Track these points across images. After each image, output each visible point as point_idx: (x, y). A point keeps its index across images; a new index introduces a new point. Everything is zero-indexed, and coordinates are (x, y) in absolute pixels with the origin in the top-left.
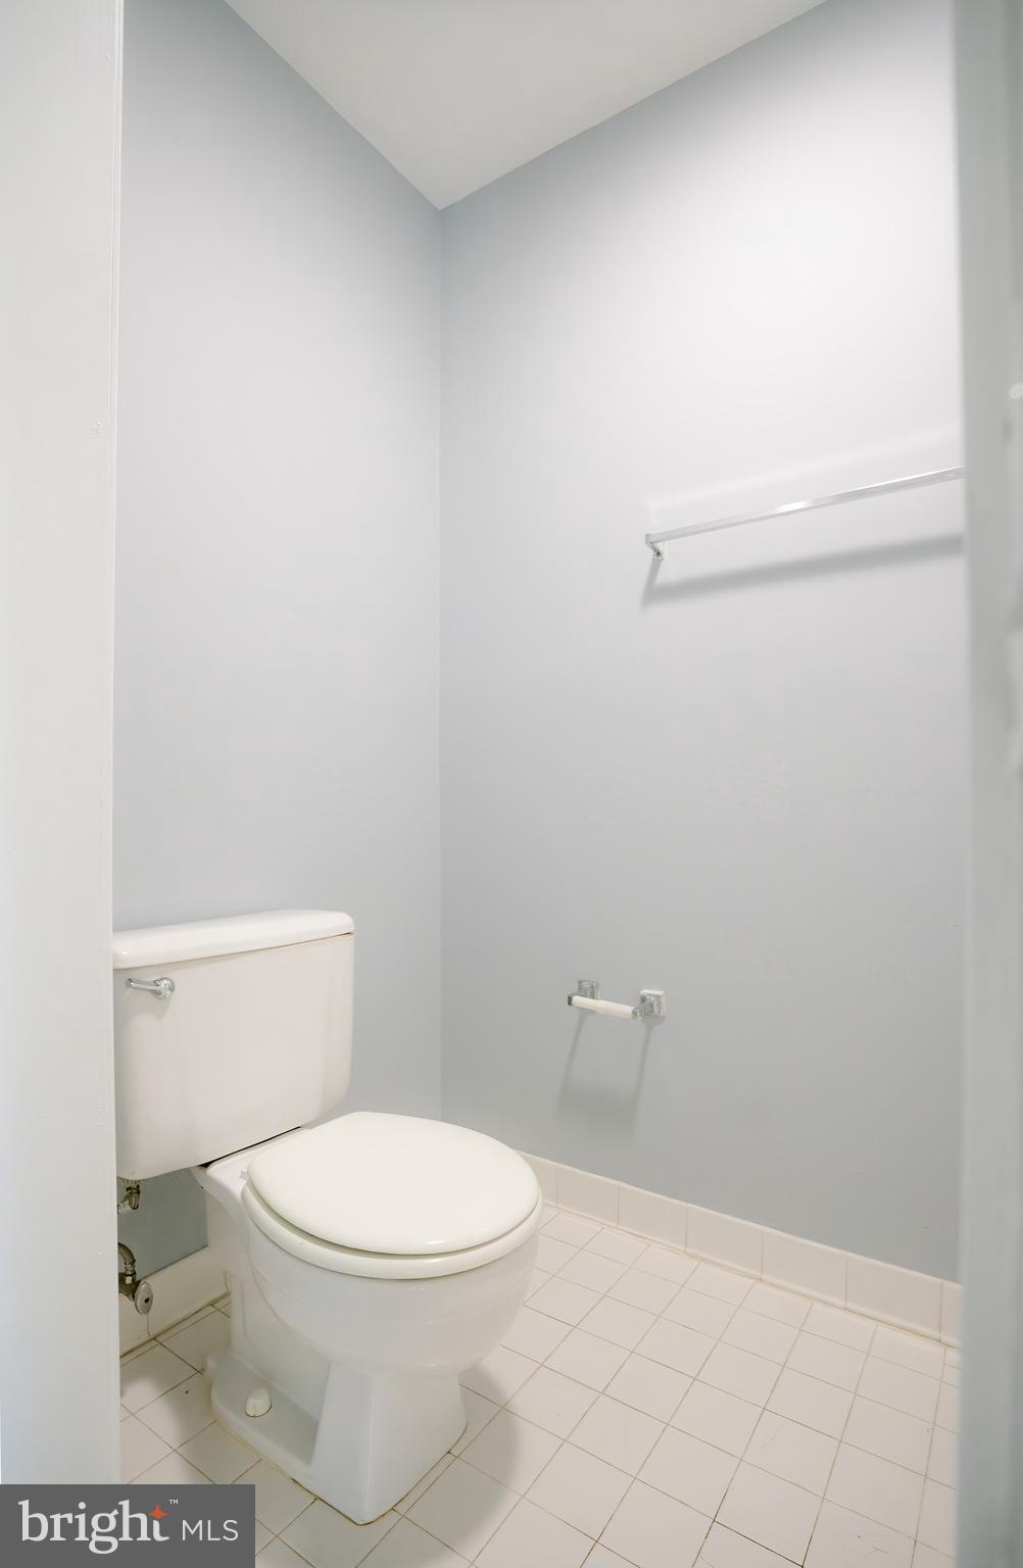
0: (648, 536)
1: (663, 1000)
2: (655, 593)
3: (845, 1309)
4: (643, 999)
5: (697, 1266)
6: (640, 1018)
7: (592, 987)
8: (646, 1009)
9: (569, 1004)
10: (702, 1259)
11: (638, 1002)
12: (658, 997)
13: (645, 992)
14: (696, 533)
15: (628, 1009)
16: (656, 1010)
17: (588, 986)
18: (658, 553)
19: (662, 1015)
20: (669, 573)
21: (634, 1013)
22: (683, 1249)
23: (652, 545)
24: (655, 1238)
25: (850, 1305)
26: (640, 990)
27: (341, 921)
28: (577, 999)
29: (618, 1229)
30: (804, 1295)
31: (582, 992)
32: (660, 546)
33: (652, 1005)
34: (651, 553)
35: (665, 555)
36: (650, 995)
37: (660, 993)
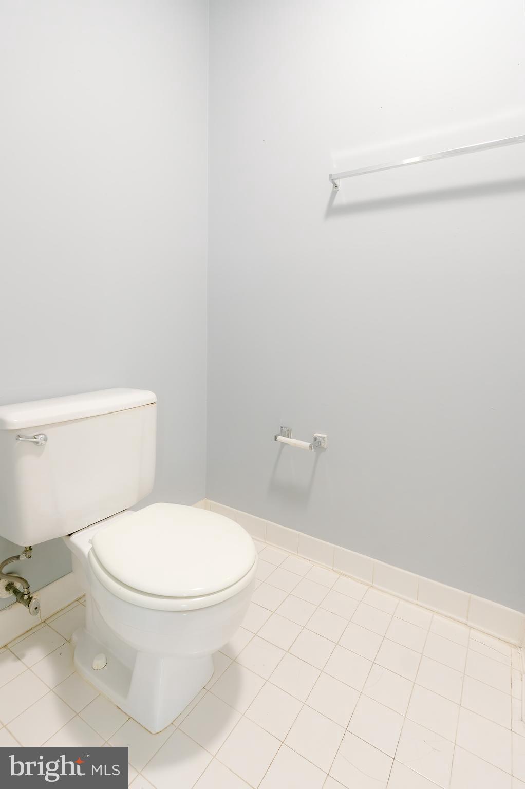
0: (331, 175)
1: (326, 440)
2: (333, 211)
3: (417, 604)
4: (315, 439)
5: (339, 577)
6: (313, 450)
7: (288, 430)
8: (317, 444)
9: (276, 440)
10: (342, 574)
11: (313, 440)
12: (324, 438)
13: (316, 435)
14: (360, 174)
15: (307, 445)
16: (322, 444)
17: (286, 430)
18: (336, 186)
19: (325, 447)
20: (342, 199)
21: (310, 447)
22: (332, 568)
23: (333, 181)
24: (317, 562)
25: (419, 603)
26: (315, 433)
27: (150, 396)
28: (279, 438)
29: (297, 555)
30: (395, 596)
31: (282, 434)
32: (337, 182)
33: (320, 442)
34: (332, 185)
35: (340, 187)
36: (319, 437)
37: (325, 436)
